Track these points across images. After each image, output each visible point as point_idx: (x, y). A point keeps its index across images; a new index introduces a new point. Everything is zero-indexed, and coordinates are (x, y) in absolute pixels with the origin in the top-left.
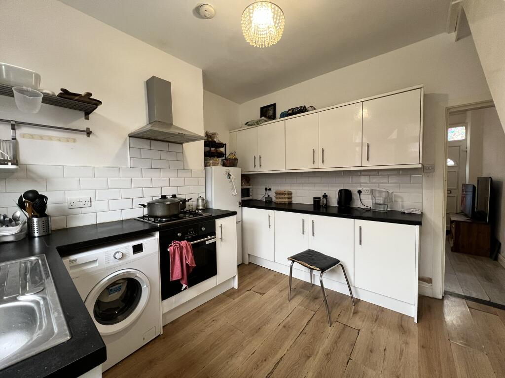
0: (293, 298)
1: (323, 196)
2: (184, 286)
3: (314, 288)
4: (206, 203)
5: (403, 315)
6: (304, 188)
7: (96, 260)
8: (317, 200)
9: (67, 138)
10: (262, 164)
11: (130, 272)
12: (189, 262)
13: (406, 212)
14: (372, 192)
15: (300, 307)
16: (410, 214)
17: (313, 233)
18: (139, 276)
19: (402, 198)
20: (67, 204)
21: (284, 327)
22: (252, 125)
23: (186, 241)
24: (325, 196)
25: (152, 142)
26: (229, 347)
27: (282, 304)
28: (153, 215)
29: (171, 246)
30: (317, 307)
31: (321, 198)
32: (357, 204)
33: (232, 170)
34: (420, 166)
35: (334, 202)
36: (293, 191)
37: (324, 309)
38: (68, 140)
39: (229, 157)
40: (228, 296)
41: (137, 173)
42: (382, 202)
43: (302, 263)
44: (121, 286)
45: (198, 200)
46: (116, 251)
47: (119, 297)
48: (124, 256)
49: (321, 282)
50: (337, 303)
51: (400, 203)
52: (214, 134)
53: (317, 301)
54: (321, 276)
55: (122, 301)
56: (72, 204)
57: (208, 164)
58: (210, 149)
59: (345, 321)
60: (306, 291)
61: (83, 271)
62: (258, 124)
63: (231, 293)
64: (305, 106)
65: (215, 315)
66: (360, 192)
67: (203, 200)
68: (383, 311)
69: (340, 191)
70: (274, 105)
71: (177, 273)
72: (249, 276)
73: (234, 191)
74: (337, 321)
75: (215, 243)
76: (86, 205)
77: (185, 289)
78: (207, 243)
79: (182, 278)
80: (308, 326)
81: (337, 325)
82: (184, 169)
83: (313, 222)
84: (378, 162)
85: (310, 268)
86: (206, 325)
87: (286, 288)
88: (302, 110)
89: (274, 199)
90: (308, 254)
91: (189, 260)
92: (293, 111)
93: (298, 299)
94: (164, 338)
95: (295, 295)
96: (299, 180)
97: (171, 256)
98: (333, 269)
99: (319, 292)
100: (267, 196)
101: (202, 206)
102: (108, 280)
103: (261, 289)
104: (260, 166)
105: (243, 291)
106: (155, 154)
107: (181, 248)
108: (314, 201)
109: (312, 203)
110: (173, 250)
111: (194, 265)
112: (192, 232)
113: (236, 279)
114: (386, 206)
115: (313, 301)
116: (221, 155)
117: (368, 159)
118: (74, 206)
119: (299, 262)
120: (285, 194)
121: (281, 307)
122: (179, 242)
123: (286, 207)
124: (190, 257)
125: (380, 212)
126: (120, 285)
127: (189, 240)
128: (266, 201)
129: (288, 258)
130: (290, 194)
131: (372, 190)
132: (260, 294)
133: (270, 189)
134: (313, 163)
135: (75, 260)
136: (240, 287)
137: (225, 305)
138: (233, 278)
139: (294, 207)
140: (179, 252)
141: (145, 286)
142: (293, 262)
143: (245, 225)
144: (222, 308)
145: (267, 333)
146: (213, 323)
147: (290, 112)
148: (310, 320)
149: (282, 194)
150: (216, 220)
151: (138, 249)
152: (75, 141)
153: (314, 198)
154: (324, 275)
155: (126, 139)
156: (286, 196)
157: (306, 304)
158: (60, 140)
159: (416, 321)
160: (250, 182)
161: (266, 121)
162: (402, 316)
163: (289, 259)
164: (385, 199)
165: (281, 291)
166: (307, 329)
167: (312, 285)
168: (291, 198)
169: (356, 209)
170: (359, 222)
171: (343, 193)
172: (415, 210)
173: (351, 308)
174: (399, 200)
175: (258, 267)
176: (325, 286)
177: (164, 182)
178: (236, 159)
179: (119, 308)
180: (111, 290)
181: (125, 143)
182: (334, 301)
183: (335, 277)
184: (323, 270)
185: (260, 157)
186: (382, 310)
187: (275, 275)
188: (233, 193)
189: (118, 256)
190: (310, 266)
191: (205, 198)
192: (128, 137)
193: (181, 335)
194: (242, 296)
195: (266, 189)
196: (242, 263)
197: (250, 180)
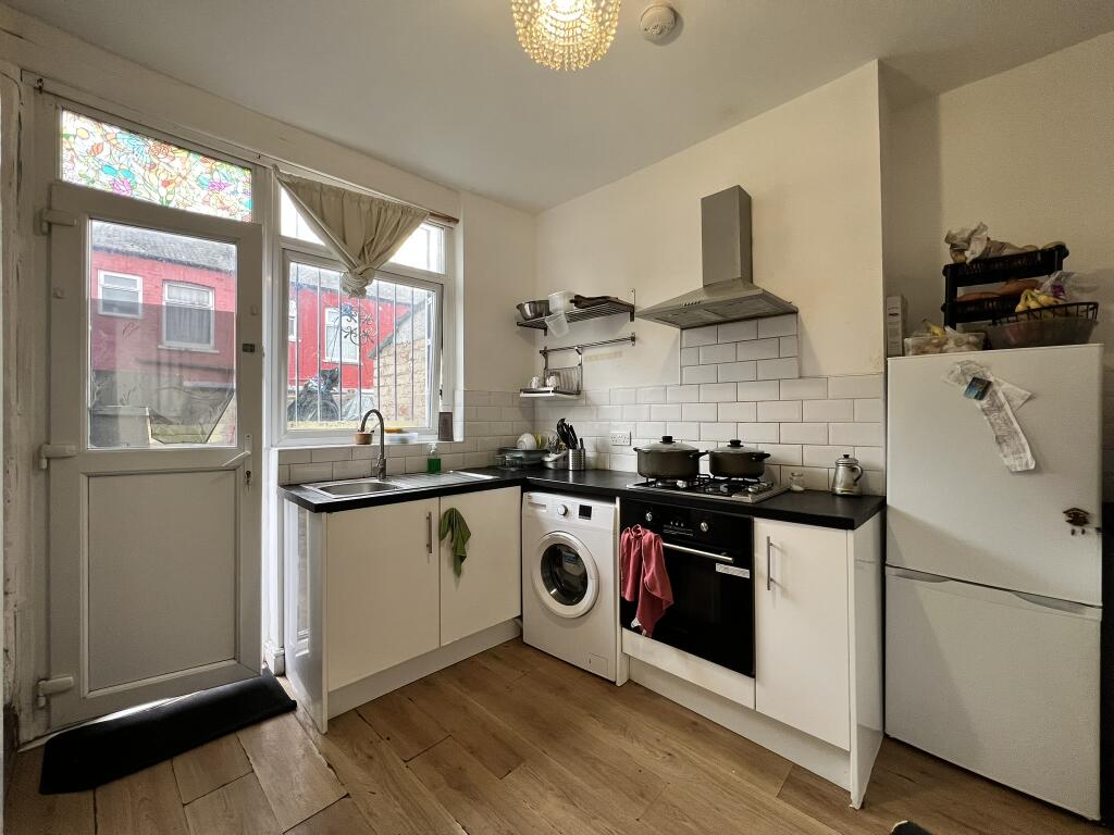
2: (636, 622)
7: (545, 506)
9: (614, 353)
11: (572, 540)
20: (610, 439)
23: (656, 535)
26: (590, 790)
38: (615, 356)
46: (562, 503)
48: (567, 513)
61: (535, 512)
76: (625, 443)
78: (720, 568)
82: (800, 377)
97: (623, 550)
110: (626, 540)
112: (680, 523)
113: (851, 768)
118: (615, 442)
122: (642, 531)
135: (531, 497)
140: (636, 550)
150: (756, 519)
151: (585, 512)
152: (620, 354)
189: (561, 510)
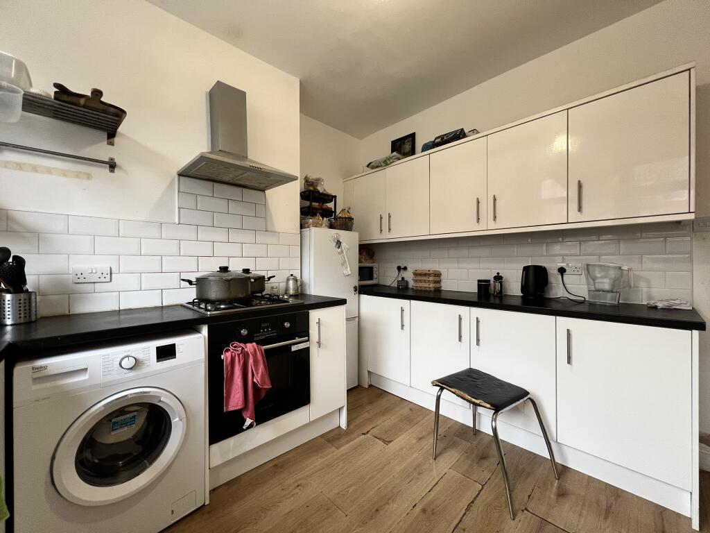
0: (440, 454)
1: (495, 278)
2: (248, 422)
3: (479, 438)
4: (301, 285)
5: (665, 509)
6: (461, 266)
7: (86, 369)
8: (483, 285)
9: (77, 172)
10: (392, 227)
11: (149, 392)
12: (257, 379)
13: (660, 305)
14: (588, 270)
15: (453, 473)
16: (668, 310)
17: (478, 340)
18: (167, 401)
19: (648, 281)
20: (71, 276)
21: (424, 511)
22: (377, 167)
23: (254, 344)
24: (498, 278)
25: (216, 185)
27: (419, 465)
28: (204, 297)
29: (228, 350)
30: (487, 475)
31: (492, 282)
32: (557, 291)
33: (343, 235)
34: (692, 216)
35: (514, 287)
36: (444, 272)
37: (498, 479)
38: (77, 175)
39: (340, 215)
40: (329, 441)
41: (189, 233)
42: (607, 287)
43: (458, 392)
44: (134, 417)
45: (288, 280)
46: (126, 354)
47: (132, 435)
48: (138, 364)
49: (495, 430)
50: (523, 471)
51: (645, 290)
52: (318, 180)
53: (486, 463)
54: (494, 419)
55: (138, 443)
56: (79, 275)
57: (306, 225)
58: (311, 204)
59: (541, 510)
60: (464, 442)
61: (60, 386)
62: (387, 164)
63: (334, 437)
64: (462, 129)
65: (302, 474)
66: (562, 271)
67: (295, 280)
68: (619, 496)
69: (526, 269)
70: (413, 136)
71: (235, 400)
72: (368, 408)
73: (347, 268)
74: (526, 509)
75: (307, 350)
76: (102, 279)
77: (251, 426)
78: (294, 348)
79: (246, 407)
80: (469, 514)
81: (526, 518)
82: (266, 231)
83: (478, 322)
84: (598, 213)
85: (474, 404)
86: (284, 493)
87: (429, 434)
88: (459, 135)
89: (411, 284)
90: (468, 376)
91: (259, 375)
92: (442, 138)
93: (451, 458)
94: (209, 512)
95: (445, 449)
96: (454, 252)
97: (227, 368)
98: (516, 406)
99: (488, 446)
100: (400, 279)
101: (293, 290)
102: (104, 406)
103: (386, 432)
104: (390, 229)
105: (356, 434)
106: (220, 205)
107: (246, 356)
108: (479, 286)
109: (476, 290)
110: (229, 359)
111: (268, 386)
112: (267, 328)
113: (344, 413)
114: (618, 294)
115: (478, 463)
116: (327, 213)
117: (580, 209)
118: (82, 280)
119: (453, 390)
120: (429, 275)
121: (417, 471)
122: (242, 345)
123: (432, 295)
124: (260, 371)
125: (606, 305)
126: (132, 415)
127: (260, 343)
128: (398, 288)
129: (433, 383)
130: (438, 275)
131: (588, 265)
132: (384, 441)
133: (405, 268)
134: (478, 222)
135: (45, 368)
136: (351, 427)
137: (322, 457)
138: (340, 409)
139: (444, 296)
140: (242, 362)
141: (177, 419)
142: (442, 389)
143: (364, 324)
144: (317, 462)
145: (390, 523)
146: (297, 491)
147: (439, 140)
148: (472, 502)
149: (425, 275)
150: (310, 311)
151: (166, 353)
152: (89, 176)
153: (479, 281)
154: (500, 417)
155: (173, 180)
156: (431, 279)
157: (465, 468)
158: (65, 175)
159: (696, 525)
160: (374, 258)
161: (399, 159)
162: (662, 512)
163: (435, 383)
164: (615, 281)
165: (420, 439)
166: (467, 520)
167: (476, 432)
168: (439, 282)
169: (557, 300)
170: (565, 322)
171: (531, 272)
172: (678, 302)
173: (552, 484)
174: (643, 285)
175: (383, 394)
176: (501, 436)
177: (234, 250)
178: (351, 219)
179: (131, 454)
180: (115, 423)
181: (172, 184)
182: (517, 466)
183: (518, 421)
184: (497, 408)
185: (390, 217)
186: (617, 493)
187: (411, 409)
188: (345, 272)
189: (128, 363)
190: (473, 400)
191: (299, 278)
192: (177, 176)
193: (237, 510)
194: (351, 443)
195: (399, 268)
196: (359, 386)
197: (374, 254)
